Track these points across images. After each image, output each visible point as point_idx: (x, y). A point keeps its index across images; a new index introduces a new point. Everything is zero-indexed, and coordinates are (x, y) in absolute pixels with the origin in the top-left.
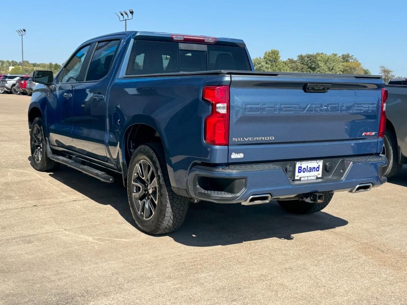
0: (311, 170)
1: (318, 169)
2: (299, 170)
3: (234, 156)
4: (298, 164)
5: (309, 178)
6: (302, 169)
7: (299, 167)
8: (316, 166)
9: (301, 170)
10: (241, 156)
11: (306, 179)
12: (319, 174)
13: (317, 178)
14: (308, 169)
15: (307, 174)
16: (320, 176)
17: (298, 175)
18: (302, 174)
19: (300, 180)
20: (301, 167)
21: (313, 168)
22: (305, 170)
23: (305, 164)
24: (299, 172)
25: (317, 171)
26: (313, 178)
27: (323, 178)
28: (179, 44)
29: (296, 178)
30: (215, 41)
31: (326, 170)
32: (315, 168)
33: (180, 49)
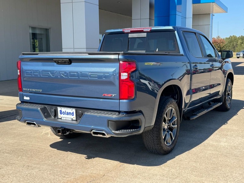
0: (68, 114)
2: (60, 112)
4: (59, 109)
5: (67, 119)
6: (62, 112)
8: (72, 112)
9: (61, 112)
10: (28, 98)
11: (65, 119)
12: (74, 117)
13: (72, 120)
14: (66, 113)
15: (65, 116)
16: (75, 119)
17: (60, 116)
18: (62, 115)
19: (61, 119)
21: (69, 113)
22: (64, 113)
23: (64, 110)
24: (60, 114)
25: (72, 115)
26: (70, 119)
27: (77, 121)
28: (129, 34)
29: (59, 117)
30: (150, 30)
31: (79, 116)
32: (70, 113)
33: (129, 37)
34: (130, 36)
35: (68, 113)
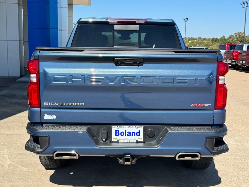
1: (138, 134)
2: (116, 133)
3: (46, 117)
4: (114, 128)
5: (128, 141)
6: (120, 133)
7: (116, 131)
8: (136, 131)
9: (118, 133)
10: (54, 117)
11: (124, 141)
12: (141, 138)
13: (137, 142)
14: (127, 133)
15: (125, 137)
16: (142, 140)
17: (114, 138)
18: (119, 137)
19: (117, 142)
20: (119, 131)
21: (132, 133)
22: (123, 134)
23: (122, 129)
24: (116, 135)
25: (137, 135)
26: (133, 141)
27: (145, 142)
28: (115, 25)
29: (113, 140)
30: (145, 22)
31: (148, 136)
32: (134, 133)
33: (115, 29)
34: (117, 27)
35: (130, 134)
